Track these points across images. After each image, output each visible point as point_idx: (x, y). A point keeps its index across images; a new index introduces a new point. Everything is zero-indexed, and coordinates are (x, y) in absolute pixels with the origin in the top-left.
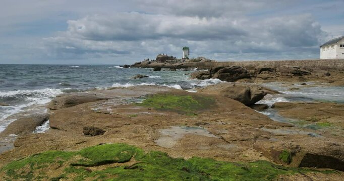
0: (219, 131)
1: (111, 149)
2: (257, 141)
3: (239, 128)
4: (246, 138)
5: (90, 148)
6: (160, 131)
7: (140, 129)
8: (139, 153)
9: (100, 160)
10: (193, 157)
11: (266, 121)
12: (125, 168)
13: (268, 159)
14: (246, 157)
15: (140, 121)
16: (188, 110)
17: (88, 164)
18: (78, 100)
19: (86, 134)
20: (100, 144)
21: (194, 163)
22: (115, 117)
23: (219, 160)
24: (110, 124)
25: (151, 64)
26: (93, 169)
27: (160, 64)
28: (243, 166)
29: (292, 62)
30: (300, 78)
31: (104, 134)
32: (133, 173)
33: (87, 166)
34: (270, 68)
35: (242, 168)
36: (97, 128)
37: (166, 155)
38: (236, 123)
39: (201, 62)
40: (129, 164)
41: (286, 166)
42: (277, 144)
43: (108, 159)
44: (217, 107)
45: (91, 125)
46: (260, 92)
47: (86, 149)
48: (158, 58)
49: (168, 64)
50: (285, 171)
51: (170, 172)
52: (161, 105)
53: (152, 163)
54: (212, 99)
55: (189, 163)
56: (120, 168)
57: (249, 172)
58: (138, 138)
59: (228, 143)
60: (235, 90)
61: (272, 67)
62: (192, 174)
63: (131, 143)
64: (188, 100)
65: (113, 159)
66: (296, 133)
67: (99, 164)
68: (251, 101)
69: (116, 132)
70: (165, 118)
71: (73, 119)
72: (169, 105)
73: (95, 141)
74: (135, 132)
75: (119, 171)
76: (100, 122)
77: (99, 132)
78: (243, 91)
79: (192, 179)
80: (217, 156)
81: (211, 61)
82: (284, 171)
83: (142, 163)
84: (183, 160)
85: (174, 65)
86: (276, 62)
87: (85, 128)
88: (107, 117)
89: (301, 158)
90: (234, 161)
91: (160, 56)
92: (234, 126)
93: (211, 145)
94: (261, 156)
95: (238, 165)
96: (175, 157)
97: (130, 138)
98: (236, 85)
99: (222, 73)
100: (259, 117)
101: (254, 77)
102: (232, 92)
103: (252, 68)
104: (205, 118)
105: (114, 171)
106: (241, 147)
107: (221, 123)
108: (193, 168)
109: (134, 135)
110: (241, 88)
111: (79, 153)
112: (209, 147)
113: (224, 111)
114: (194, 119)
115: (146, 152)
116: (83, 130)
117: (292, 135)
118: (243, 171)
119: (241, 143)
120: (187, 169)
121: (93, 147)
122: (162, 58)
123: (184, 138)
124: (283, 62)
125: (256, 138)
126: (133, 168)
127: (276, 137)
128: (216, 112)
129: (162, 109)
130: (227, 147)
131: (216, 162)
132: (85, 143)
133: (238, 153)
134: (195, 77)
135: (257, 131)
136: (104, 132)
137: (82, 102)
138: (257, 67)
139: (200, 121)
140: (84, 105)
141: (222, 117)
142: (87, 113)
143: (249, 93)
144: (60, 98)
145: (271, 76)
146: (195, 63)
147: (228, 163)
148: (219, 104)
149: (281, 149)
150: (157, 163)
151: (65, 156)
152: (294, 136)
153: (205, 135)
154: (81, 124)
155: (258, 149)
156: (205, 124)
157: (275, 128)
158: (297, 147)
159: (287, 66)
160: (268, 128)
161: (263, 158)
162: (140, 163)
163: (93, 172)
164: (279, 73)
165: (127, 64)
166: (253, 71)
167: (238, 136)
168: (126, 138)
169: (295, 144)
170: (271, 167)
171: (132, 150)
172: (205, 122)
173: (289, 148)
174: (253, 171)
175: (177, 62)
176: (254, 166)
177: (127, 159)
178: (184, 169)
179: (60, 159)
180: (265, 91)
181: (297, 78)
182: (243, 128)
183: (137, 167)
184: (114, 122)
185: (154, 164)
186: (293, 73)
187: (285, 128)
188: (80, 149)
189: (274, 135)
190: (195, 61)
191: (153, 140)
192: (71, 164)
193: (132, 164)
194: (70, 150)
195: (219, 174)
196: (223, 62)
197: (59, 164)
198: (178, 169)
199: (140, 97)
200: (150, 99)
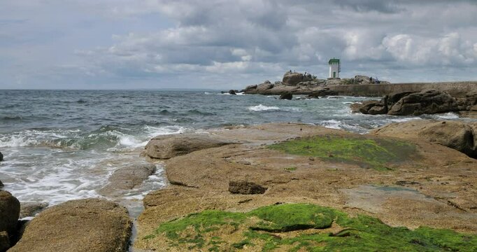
7: (318, 186)
8: (342, 217)
9: (288, 224)
10: (421, 227)
12: (332, 235)
15: (310, 176)
17: (273, 228)
19: (233, 193)
20: (277, 204)
25: (274, 88)
26: (282, 235)
27: (290, 88)
31: (266, 192)
33: (271, 231)
36: (252, 184)
37: (380, 222)
39: (361, 83)
40: (332, 231)
43: (302, 223)
44: (422, 158)
48: (285, 79)
49: (304, 88)
52: (327, 153)
54: (409, 145)
56: (322, 235)
59: (463, 211)
60: (446, 131)
64: (370, 146)
65: (307, 223)
67: (289, 229)
68: (474, 150)
69: (284, 189)
71: (205, 171)
72: (341, 153)
77: (257, 190)
78: (460, 133)
81: (379, 82)
84: (407, 229)
85: (314, 89)
87: (232, 184)
92: (463, 187)
93: (437, 212)
96: (394, 226)
98: (447, 122)
102: (441, 134)
103: (460, 94)
104: (408, 176)
110: (454, 127)
114: (390, 176)
115: (352, 217)
120: (418, 242)
122: (292, 78)
126: (343, 236)
132: (251, 202)
136: (265, 189)
137: (197, 148)
138: (469, 93)
139: (400, 178)
143: (470, 136)
146: (351, 87)
148: (422, 153)
162: (350, 229)
163: (283, 239)
165: (234, 89)
166: (464, 99)
175: (318, 84)
177: (327, 223)
178: (414, 241)
179: (232, 221)
188: (249, 208)
190: (350, 82)
192: (251, 228)
194: (235, 211)
197: (233, 227)
199: (287, 141)
200: (306, 144)
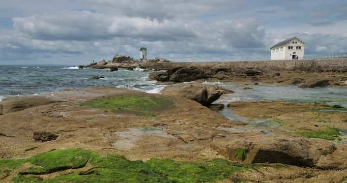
0: (177, 131)
1: (65, 155)
2: (214, 140)
3: (196, 128)
4: (203, 137)
5: (41, 155)
6: (117, 133)
7: (96, 132)
8: (96, 158)
9: (52, 166)
10: (151, 159)
11: (222, 120)
12: (80, 174)
13: (224, 157)
14: (204, 156)
15: (96, 124)
16: (146, 112)
17: (39, 172)
18: (27, 103)
19: (37, 140)
20: (53, 150)
21: (153, 165)
22: (69, 121)
23: (177, 160)
24: (63, 128)
25: (108, 65)
26: (45, 177)
27: (117, 64)
28: (200, 165)
29: (246, 63)
30: (253, 78)
31: (57, 140)
32: (88, 179)
33: (37, 174)
34: (226, 69)
35: (200, 167)
36: (49, 133)
37: (123, 158)
38: (193, 123)
39: (159, 62)
40: (84, 169)
41: (241, 163)
42: (232, 143)
43: (61, 166)
44: (175, 107)
45: (41, 129)
46: (216, 92)
47: (37, 156)
48: (114, 59)
49: (126, 64)
50: (240, 168)
51: (128, 175)
52: (118, 106)
53: (109, 167)
54: (170, 99)
55: (148, 165)
56: (74, 174)
57: (206, 170)
58: (93, 142)
59: (186, 142)
60: (192, 90)
61: (227, 68)
62: (150, 176)
63: (87, 147)
64: (146, 101)
65: (67, 165)
66: (249, 131)
67: (51, 171)
68: (207, 101)
69: (70, 136)
70: (123, 120)
71: (22, 124)
72: (127, 106)
73: (47, 147)
74: (90, 135)
75: (74, 177)
76: (52, 126)
77: (52, 137)
78: (200, 91)
79: (151, 181)
80: (175, 157)
81: (168, 61)
82: (238, 168)
83: (99, 167)
84: (141, 162)
85: (132, 65)
86: (231, 63)
87: (35, 134)
88: (61, 121)
89: (254, 155)
90: (191, 160)
91: (117, 57)
92: (192, 126)
93: (169, 145)
94: (217, 154)
95: (196, 164)
96: (133, 160)
97: (85, 143)
98: (193, 85)
99: (181, 73)
100: (216, 117)
101: (210, 77)
102: (190, 92)
103: (208, 68)
104: (163, 119)
105: (68, 177)
106: (198, 147)
107: (179, 123)
108: (152, 170)
109: (89, 138)
110: (198, 88)
111: (28, 161)
112: (168, 148)
113: (182, 111)
114: (152, 120)
115: (103, 156)
116: (33, 135)
117: (246, 132)
118: (200, 170)
119: (199, 143)
120: (145, 171)
121: (45, 153)
122: (119, 58)
123: (142, 139)
124: (237, 62)
125: (213, 137)
126: (89, 174)
127: (231, 135)
128: (174, 113)
129: (120, 111)
130: (185, 146)
131: (174, 163)
132: (36, 149)
133: (195, 153)
134: (153, 77)
135: (214, 130)
136: (57, 137)
137: (31, 106)
138: (213, 68)
139: (158, 122)
140: (34, 108)
141: (180, 118)
142: (37, 117)
143: (205, 93)
144: (6, 101)
145: (227, 76)
146: (153, 64)
147: (186, 163)
148: (176, 104)
149: (236, 146)
150: (114, 167)
151: (12, 165)
152: (248, 134)
153: (163, 136)
154: (31, 129)
155: (214, 148)
156: (163, 125)
157: (231, 127)
158: (251, 144)
159: (241, 66)
160: (224, 126)
161: (220, 157)
162: (97, 168)
163: (45, 180)
164: (234, 73)
165: (82, 65)
166: (210, 71)
167: (196, 136)
168: (81, 142)
169: (249, 141)
170: (227, 165)
171: (88, 155)
172: (163, 123)
173: (243, 146)
174: (210, 169)
175: (134, 62)
176: (211, 164)
177: (82, 164)
178: (143, 171)
179: (7, 168)
180: (221, 91)
181: (250, 77)
182: (200, 128)
183: (93, 172)
184: (67, 125)
185: (111, 168)
186: (247, 74)
187: (240, 127)
188: (30, 155)
189: (229, 133)
190: (152, 61)
191: (110, 143)
192: (20, 173)
193: (87, 169)
194: (18, 158)
195: (177, 175)
196: (180, 63)
197: (5, 174)
198: (136, 172)
199: (96, 99)
200: (107, 101)
